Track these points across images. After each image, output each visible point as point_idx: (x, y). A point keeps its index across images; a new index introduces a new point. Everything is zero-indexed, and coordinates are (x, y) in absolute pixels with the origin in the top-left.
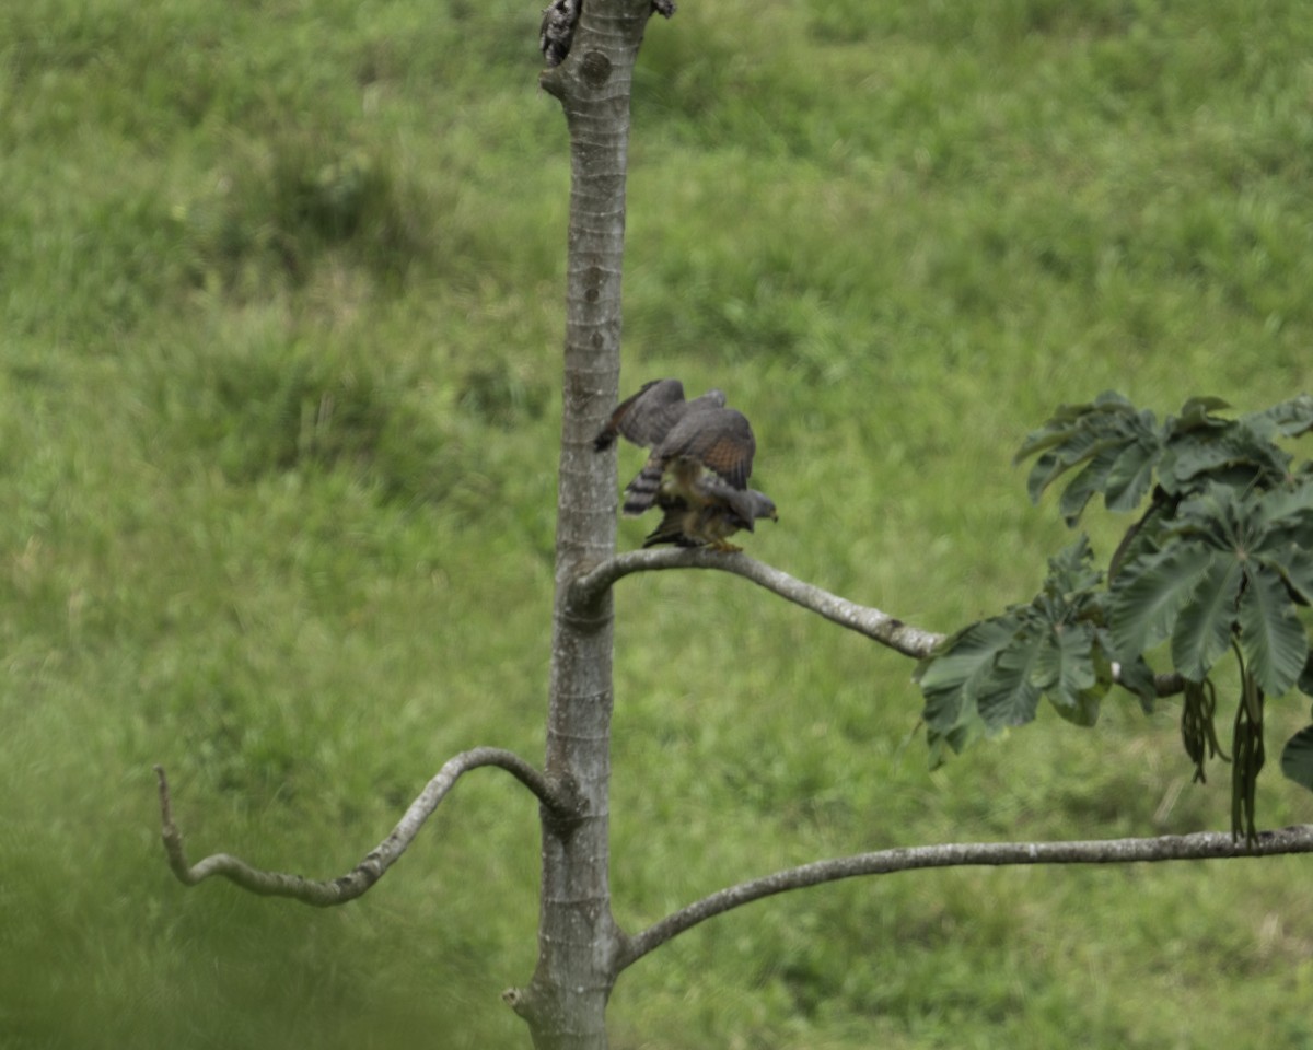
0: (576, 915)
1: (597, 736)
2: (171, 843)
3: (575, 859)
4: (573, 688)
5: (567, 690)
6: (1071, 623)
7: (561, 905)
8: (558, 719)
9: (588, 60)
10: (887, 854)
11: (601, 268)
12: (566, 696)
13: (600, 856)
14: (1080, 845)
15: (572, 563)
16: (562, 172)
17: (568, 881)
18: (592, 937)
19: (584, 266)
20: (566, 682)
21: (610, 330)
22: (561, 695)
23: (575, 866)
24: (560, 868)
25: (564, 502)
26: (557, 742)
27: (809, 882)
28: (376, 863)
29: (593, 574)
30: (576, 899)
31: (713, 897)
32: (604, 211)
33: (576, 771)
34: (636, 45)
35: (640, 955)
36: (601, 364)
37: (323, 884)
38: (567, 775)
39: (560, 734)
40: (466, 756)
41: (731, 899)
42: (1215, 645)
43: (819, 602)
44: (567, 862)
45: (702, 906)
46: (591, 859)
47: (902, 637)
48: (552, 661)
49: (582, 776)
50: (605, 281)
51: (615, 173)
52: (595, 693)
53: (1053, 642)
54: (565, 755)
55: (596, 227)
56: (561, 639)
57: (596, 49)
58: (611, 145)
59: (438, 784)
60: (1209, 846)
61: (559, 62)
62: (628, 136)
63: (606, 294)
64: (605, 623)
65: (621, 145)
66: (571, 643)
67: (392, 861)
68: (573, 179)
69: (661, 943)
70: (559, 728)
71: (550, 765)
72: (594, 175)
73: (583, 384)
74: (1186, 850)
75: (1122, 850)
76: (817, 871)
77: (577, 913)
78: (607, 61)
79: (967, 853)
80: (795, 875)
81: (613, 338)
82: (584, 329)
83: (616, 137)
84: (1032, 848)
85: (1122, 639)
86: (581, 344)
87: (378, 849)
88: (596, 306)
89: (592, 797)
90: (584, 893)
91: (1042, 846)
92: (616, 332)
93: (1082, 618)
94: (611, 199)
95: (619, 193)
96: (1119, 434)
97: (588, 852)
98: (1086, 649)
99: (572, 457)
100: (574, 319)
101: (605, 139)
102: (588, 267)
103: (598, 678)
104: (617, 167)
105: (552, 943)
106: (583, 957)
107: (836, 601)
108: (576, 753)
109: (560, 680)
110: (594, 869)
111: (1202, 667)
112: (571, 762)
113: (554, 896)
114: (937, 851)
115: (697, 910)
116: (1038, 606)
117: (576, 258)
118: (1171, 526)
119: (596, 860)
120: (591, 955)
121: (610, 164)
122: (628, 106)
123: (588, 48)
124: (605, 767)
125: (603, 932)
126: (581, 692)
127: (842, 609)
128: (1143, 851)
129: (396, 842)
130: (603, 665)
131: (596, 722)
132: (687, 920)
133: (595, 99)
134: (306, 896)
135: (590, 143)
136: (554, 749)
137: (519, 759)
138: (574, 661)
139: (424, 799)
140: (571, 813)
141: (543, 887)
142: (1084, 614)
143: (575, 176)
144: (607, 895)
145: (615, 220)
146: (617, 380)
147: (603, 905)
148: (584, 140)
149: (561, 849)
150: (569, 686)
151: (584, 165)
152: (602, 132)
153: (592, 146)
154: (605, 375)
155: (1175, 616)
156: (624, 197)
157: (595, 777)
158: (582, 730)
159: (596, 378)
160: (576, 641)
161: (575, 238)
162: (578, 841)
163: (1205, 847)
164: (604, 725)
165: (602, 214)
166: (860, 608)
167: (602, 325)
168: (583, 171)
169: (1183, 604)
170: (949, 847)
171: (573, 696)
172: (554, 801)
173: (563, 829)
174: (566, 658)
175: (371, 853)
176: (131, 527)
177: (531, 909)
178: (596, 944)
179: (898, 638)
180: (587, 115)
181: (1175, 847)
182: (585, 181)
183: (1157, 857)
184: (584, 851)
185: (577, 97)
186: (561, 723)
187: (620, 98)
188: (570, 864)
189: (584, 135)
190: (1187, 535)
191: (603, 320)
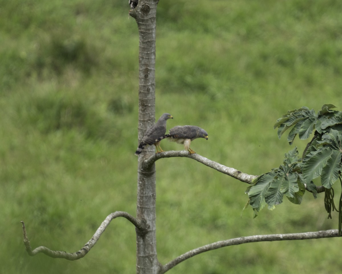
0: (147, 260)
1: (152, 207)
2: (26, 244)
3: (146, 243)
4: (144, 193)
5: (142, 193)
6: (291, 173)
7: (142, 257)
8: (140, 202)
9: (143, 7)
10: (239, 239)
11: (149, 68)
12: (142, 195)
13: (153, 242)
14: (295, 234)
15: (143, 156)
16: (136, 40)
17: (144, 250)
18: (152, 266)
19: (144, 68)
20: (142, 191)
21: (152, 86)
22: (141, 195)
23: (146, 245)
24: (142, 246)
25: (140, 138)
26: (140, 209)
27: (216, 248)
28: (88, 247)
29: (149, 159)
30: (147, 255)
31: (187, 253)
32: (149, 51)
33: (146, 217)
34: (157, 2)
35: (166, 271)
36: (149, 96)
37: (72, 254)
38: (143, 218)
39: (141, 206)
40: (113, 214)
41: (193, 253)
42: (334, 177)
43: (216, 166)
44: (144, 244)
45: (184, 256)
46: (151, 243)
47: (241, 176)
48: (138, 185)
49: (147, 218)
50: (150, 72)
51: (152, 40)
52: (151, 194)
53: (286, 179)
54: (142, 213)
55: (147, 56)
56: (140, 178)
57: (145, 3)
58: (151, 32)
59: (105, 223)
60: (334, 233)
61: (135, 8)
62: (156, 29)
63: (150, 76)
64: (153, 173)
65: (154, 31)
66: (143, 180)
67: (92, 246)
68: (140, 42)
69: (172, 267)
70: (141, 205)
71: (138, 215)
72: (146, 41)
73: (145, 103)
74: (327, 235)
75: (308, 236)
76: (218, 245)
77: (147, 259)
78: (149, 7)
79: (262, 238)
80: (211, 246)
81: (153, 89)
82: (144, 86)
83: (152, 29)
84: (281, 236)
85: (306, 176)
86: (143, 91)
87: (88, 243)
88: (148, 80)
89: (150, 224)
90: (149, 253)
91: (284, 235)
92: (154, 87)
93: (294, 171)
94: (151, 48)
95: (153, 46)
96: (303, 116)
97: (150, 241)
98: (296, 180)
99: (142, 124)
100: (141, 84)
101: (149, 30)
102: (145, 68)
103: (151, 190)
104: (153, 38)
105: (140, 268)
106: (149, 272)
107: (221, 166)
108: (146, 212)
109: (140, 190)
110: (152, 246)
111: (330, 184)
112: (144, 215)
113: (140, 254)
114: (253, 237)
115: (183, 257)
116: (281, 168)
117: (141, 65)
118: (320, 142)
119: (152, 243)
120: (152, 271)
121: (151, 37)
122: (155, 20)
123: (143, 3)
124: (154, 216)
125: (155, 264)
126: (147, 194)
127: (223, 168)
128: (314, 235)
129: (93, 240)
130: (153, 186)
131: (151, 202)
132: (180, 260)
133: (146, 18)
134: (68, 258)
135: (144, 31)
136: (139, 211)
137: (129, 215)
138: (144, 185)
139: (101, 228)
140: (145, 230)
141: (137, 252)
142: (295, 170)
143: (141, 41)
144: (156, 253)
145: (153, 54)
146: (154, 101)
147: (155, 257)
148: (143, 30)
149: (142, 240)
150: (143, 192)
151: (143, 38)
152: (148, 28)
153: (145, 32)
154: (151, 100)
155: (322, 169)
156: (155, 47)
157: (151, 219)
158: (147, 205)
159: (148, 101)
160: (145, 179)
161: (141, 59)
162: (147, 238)
163: (332, 234)
164: (153, 203)
165: (149, 52)
166: (228, 168)
167: (149, 85)
168: (143, 40)
169: (324, 166)
170: (257, 236)
171: (144, 195)
172: (139, 226)
173: (142, 234)
174: (142, 184)
175: (86, 244)
176: (12, 148)
177: (134, 258)
178: (153, 268)
179: (240, 177)
180: (143, 23)
181: (323, 234)
182: (143, 43)
183: (318, 237)
184: (149, 241)
185: (140, 18)
186: (141, 203)
187: (153, 18)
188: (145, 245)
189: (143, 29)
190: (324, 145)
191: (150, 84)
